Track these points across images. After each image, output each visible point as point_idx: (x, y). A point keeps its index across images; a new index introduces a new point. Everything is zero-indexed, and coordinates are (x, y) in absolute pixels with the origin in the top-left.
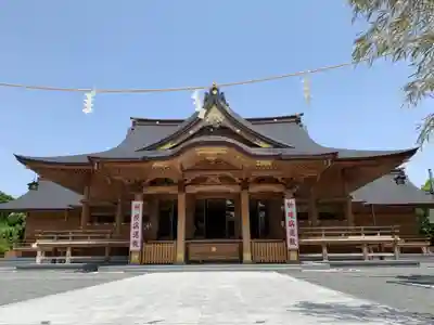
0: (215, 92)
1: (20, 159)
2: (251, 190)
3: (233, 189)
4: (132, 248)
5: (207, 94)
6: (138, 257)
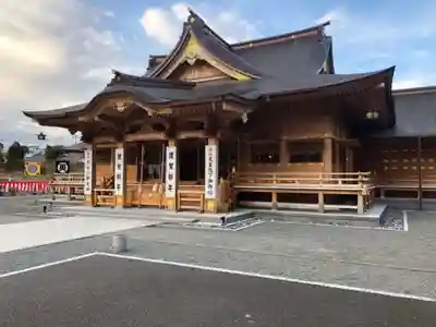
1: (27, 114)
3: (161, 136)
5: (185, 24)
6: (89, 199)
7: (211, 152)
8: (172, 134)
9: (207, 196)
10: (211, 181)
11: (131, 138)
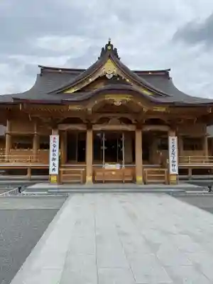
0: (109, 48)
2: (144, 130)
3: (130, 128)
4: (51, 172)
5: (103, 49)
6: (54, 179)
7: (173, 141)
8: (139, 127)
9: (171, 172)
10: (174, 162)
11: (98, 128)
